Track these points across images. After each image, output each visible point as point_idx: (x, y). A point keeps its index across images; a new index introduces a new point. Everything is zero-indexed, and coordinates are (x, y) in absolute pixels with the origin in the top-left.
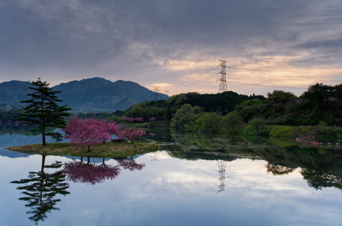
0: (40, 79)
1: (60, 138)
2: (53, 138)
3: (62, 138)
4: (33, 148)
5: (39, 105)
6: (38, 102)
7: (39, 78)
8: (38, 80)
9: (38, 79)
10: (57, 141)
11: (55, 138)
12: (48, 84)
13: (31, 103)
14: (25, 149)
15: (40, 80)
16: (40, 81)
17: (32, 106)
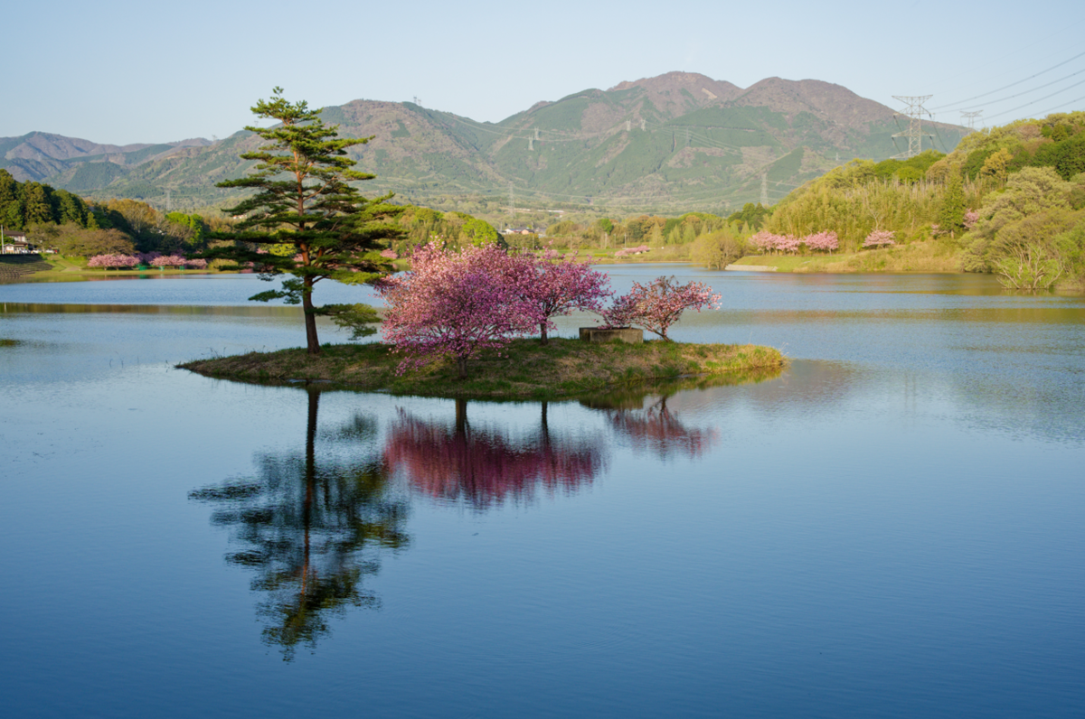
0: (281, 91)
1: (369, 326)
2: (342, 325)
3: (375, 325)
4: (269, 363)
5: (290, 196)
6: (285, 187)
7: (278, 89)
8: (275, 95)
9: (275, 92)
10: (354, 338)
11: (349, 324)
12: (314, 109)
13: (257, 191)
14: (241, 367)
15: (281, 96)
16: (282, 101)
17: (260, 200)
